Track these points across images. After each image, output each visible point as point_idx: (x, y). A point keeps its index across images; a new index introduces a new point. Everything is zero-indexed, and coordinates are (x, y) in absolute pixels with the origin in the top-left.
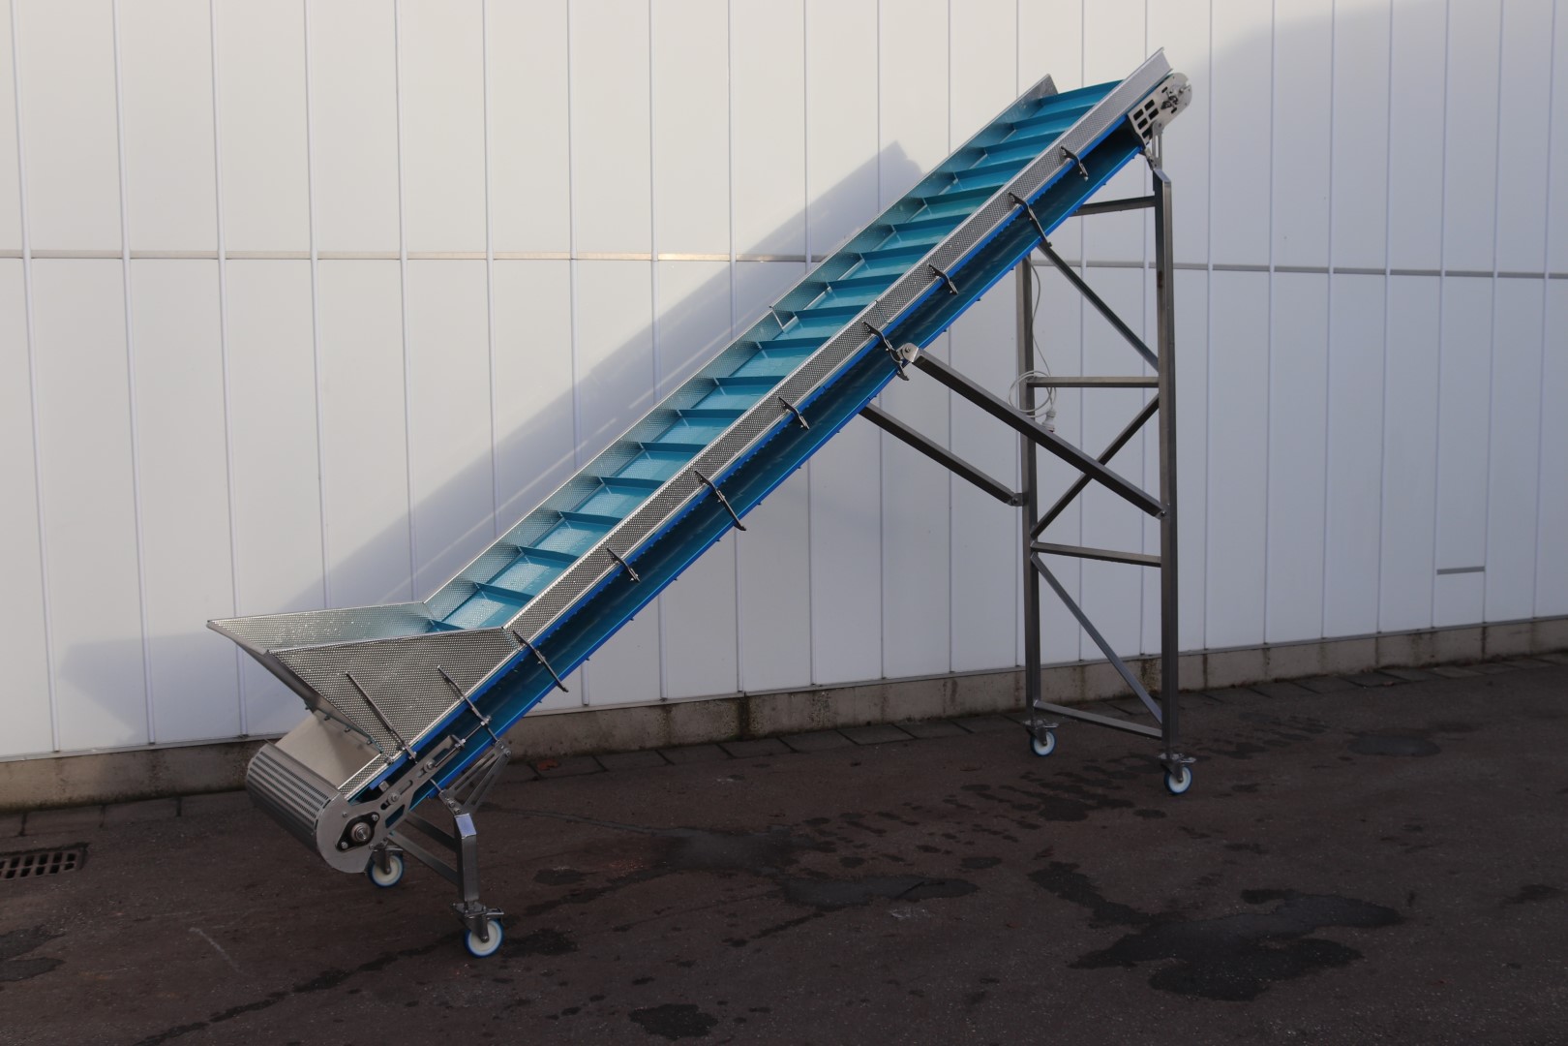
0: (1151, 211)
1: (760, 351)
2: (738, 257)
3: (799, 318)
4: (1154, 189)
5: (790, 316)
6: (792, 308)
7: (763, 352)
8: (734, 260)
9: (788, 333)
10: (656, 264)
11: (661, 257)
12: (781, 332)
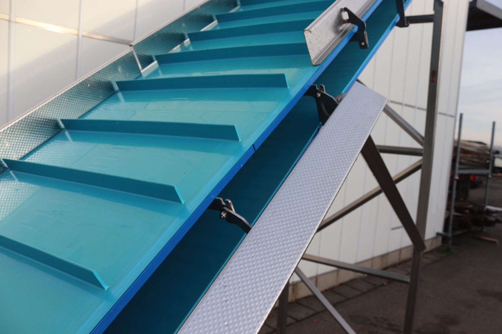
0: (430, 26)
1: (116, 92)
2: (84, 33)
3: (159, 63)
4: (435, 9)
5: (149, 60)
7: (120, 95)
8: (80, 35)
9: (147, 77)
10: (13, 25)
11: (18, 20)
12: (140, 74)
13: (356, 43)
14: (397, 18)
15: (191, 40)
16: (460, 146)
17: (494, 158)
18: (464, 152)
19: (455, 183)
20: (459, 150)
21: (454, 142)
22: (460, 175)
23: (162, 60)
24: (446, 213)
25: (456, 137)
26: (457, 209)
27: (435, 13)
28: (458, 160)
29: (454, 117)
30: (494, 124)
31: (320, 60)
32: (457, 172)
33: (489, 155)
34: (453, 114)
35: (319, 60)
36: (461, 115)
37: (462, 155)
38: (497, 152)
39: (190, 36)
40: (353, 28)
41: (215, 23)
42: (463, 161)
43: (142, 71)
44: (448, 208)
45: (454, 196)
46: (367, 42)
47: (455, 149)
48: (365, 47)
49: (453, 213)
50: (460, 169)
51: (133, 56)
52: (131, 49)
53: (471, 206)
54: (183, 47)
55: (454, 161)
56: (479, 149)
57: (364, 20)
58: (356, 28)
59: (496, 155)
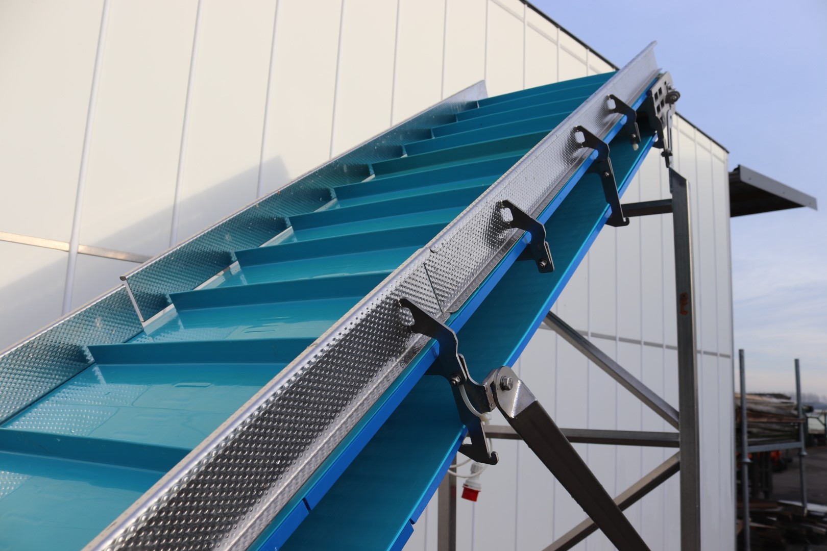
0: (668, 219)
1: (89, 366)
2: (81, 248)
3: (178, 307)
4: (672, 190)
5: (159, 303)
6: (167, 289)
7: (97, 370)
8: (74, 252)
9: (153, 335)
12: (140, 330)
13: (532, 263)
14: (608, 211)
15: (242, 264)
16: (746, 405)
17: (807, 418)
18: (754, 413)
19: (746, 469)
20: (745, 412)
21: (735, 398)
22: (753, 456)
23: (184, 302)
24: (737, 524)
25: (738, 389)
26: (755, 517)
27: (673, 196)
28: (745, 429)
29: (730, 357)
30: (797, 362)
31: (458, 303)
32: (747, 450)
33: (797, 417)
34: (728, 352)
35: (455, 302)
36: (741, 352)
37: (751, 420)
38: (810, 409)
39: (241, 256)
40: (523, 236)
41: (289, 231)
42: (755, 430)
43: (144, 324)
44: (740, 515)
45: (747, 491)
46: (551, 260)
47: (738, 411)
48: (548, 268)
49: (750, 523)
50: (750, 444)
51: (127, 296)
52: (123, 285)
53: (779, 509)
54: (228, 275)
55: (739, 430)
56: (779, 408)
57: (542, 222)
58: (528, 237)
59: (809, 415)
